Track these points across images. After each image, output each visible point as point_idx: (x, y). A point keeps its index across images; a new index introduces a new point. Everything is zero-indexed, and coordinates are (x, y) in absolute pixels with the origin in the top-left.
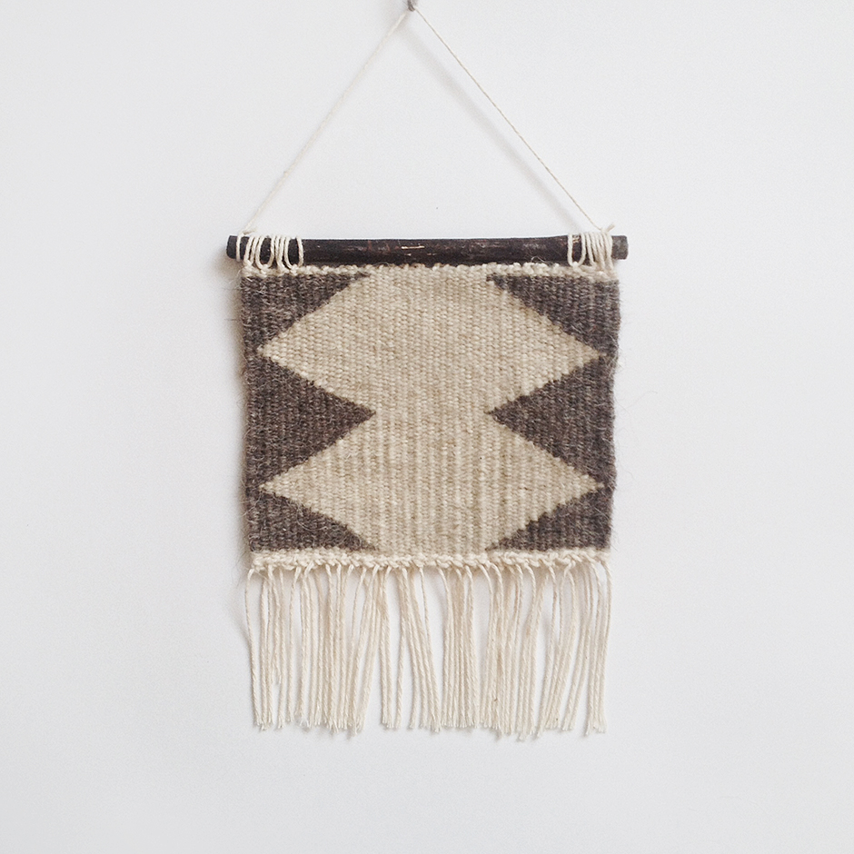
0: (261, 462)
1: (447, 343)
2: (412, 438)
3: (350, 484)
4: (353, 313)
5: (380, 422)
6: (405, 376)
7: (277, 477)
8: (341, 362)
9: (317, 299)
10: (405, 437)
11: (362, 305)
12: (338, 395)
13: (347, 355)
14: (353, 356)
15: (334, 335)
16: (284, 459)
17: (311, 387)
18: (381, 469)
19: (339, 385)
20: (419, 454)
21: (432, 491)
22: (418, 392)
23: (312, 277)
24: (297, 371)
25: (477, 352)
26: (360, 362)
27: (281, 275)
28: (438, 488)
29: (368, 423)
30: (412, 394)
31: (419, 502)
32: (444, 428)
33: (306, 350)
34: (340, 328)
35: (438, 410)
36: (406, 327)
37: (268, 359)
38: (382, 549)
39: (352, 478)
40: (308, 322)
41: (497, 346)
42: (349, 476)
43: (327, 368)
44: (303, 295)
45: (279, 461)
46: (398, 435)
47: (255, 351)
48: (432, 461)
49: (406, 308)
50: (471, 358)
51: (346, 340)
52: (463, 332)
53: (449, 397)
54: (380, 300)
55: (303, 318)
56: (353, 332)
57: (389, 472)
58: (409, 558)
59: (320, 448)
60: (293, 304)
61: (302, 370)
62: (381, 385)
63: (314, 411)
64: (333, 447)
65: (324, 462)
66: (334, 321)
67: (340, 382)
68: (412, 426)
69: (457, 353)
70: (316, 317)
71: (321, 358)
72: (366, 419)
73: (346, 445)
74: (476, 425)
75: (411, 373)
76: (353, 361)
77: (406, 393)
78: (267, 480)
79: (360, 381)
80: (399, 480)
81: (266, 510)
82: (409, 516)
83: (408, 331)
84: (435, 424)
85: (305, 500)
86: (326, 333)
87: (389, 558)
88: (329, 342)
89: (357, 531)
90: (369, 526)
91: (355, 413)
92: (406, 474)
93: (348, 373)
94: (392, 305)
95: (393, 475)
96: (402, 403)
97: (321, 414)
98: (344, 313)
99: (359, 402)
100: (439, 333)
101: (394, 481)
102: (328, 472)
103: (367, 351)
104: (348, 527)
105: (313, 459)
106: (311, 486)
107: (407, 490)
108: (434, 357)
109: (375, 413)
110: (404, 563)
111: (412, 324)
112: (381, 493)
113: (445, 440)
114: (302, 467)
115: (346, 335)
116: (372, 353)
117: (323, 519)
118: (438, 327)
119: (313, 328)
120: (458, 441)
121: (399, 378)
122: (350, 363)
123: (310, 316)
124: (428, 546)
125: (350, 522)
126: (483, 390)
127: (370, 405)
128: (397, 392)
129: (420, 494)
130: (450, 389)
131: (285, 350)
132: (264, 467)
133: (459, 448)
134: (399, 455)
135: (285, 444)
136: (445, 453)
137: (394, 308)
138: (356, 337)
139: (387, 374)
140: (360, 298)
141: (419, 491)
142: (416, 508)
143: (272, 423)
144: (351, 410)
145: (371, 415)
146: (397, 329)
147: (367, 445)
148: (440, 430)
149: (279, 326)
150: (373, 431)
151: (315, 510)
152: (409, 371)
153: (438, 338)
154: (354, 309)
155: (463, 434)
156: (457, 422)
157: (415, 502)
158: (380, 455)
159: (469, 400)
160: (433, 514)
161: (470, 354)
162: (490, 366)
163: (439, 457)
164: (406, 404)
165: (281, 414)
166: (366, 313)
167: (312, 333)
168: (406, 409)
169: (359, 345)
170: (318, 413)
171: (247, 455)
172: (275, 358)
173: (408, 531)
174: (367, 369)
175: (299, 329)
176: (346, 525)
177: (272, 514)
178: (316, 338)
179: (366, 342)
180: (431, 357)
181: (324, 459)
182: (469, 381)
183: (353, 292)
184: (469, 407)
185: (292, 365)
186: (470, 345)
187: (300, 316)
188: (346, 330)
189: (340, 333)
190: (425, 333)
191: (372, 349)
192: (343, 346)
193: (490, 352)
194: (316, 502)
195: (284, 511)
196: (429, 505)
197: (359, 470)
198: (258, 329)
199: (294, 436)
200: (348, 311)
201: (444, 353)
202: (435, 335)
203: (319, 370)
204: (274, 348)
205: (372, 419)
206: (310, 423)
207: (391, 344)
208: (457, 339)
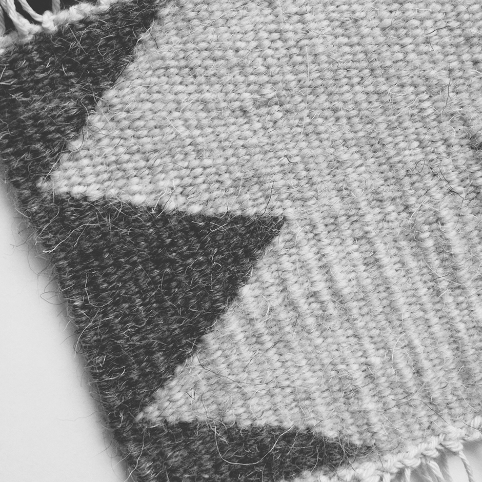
0: (122, 379)
1: (366, 53)
2: (364, 238)
3: (288, 356)
4: (183, 63)
5: (299, 231)
6: (314, 137)
7: (160, 393)
8: (194, 155)
9: (110, 60)
10: (350, 241)
11: (194, 41)
12: (210, 212)
13: (200, 140)
14: (212, 137)
15: (164, 114)
16: (159, 357)
17: (160, 216)
18: (332, 309)
19: (206, 196)
20: (385, 260)
21: (430, 315)
22: (345, 157)
23: (85, 22)
24: (125, 198)
25: (423, 48)
26: (227, 143)
27: (29, 38)
28: (438, 306)
29: (279, 241)
30: (336, 164)
31: (417, 342)
32: (412, 200)
33: (127, 157)
34: (171, 97)
35: (390, 174)
36: (284, 51)
37: (65, 197)
38: (385, 446)
39: (287, 345)
40: (109, 106)
41: (454, 24)
42: (282, 343)
43: (175, 173)
44: (83, 62)
45: (153, 365)
46: (337, 241)
47: (36, 192)
48: (412, 264)
49: (271, 18)
50: (418, 63)
51: (188, 114)
52: (387, 22)
53: (402, 145)
54: (221, 22)
55: (99, 104)
56: (195, 96)
57: (346, 311)
58: (434, 442)
59: (214, 315)
60: (72, 85)
61: (134, 194)
62: (277, 169)
63: (181, 254)
64: (235, 303)
65: (231, 337)
66: (156, 88)
67: (207, 190)
68: (355, 218)
69: (388, 63)
70: (121, 93)
71: (158, 161)
72: (273, 235)
73: (257, 292)
74: (466, 175)
75: (321, 129)
76: (214, 145)
77: (325, 165)
78: (145, 405)
79: (239, 175)
80: (367, 318)
81: (162, 454)
82: (408, 373)
83: (291, 57)
84: (393, 199)
85: (221, 413)
86: (149, 115)
87: (400, 456)
88: (161, 127)
89: (330, 432)
90: (347, 416)
91: (251, 232)
92: (376, 302)
93: (213, 170)
94: (244, 22)
95: (355, 311)
96: (323, 186)
97: (193, 256)
98: (167, 68)
99: (251, 211)
100: (345, 40)
101: (360, 324)
102: (244, 349)
103: (232, 120)
104: (313, 431)
105: (209, 338)
106: (224, 386)
107: (389, 330)
108: (352, 86)
109: (285, 219)
110: (429, 453)
111: (292, 43)
112: (347, 353)
113: (421, 220)
114: (196, 360)
115: (184, 105)
116: (241, 120)
117: (264, 434)
118: (340, 31)
119: (124, 115)
120: (445, 213)
121: (304, 144)
122: (211, 150)
123: (110, 94)
124: (458, 411)
125: (314, 422)
126: (457, 109)
127: (272, 209)
128: (308, 170)
129: (413, 328)
130: (398, 131)
131: (88, 170)
132: (131, 384)
133: (449, 225)
134: (353, 275)
135: (152, 331)
136: (429, 243)
137: (250, 27)
138: (204, 102)
139: (281, 146)
140: (186, 32)
141: (409, 324)
142: (416, 354)
143: (116, 304)
144: (242, 230)
145: (279, 227)
146: (270, 60)
147: (291, 278)
148: (407, 207)
149: (62, 133)
150: (293, 250)
151: (245, 424)
152: (316, 126)
153: (347, 49)
154: (182, 55)
155: (448, 198)
156: (430, 182)
157: (410, 346)
158: (321, 287)
159: (438, 136)
160: (447, 352)
161: (412, 56)
162: (455, 64)
163: (420, 253)
164: (331, 185)
165: (125, 282)
166: (206, 54)
167: (125, 123)
168: (334, 193)
169: (214, 114)
170: (188, 257)
171: (95, 376)
172: (77, 190)
173: (417, 398)
174: (242, 151)
175: (100, 125)
176: (308, 429)
177: (175, 458)
178: (136, 129)
179: (223, 105)
180: (346, 88)
181: (227, 331)
182: (426, 105)
183: (169, 23)
184: (442, 149)
185: (113, 192)
186: (407, 40)
187: (92, 102)
188: (180, 97)
189: (173, 106)
190: (320, 49)
191: (238, 113)
192: (188, 128)
193: (447, 39)
194: (241, 410)
195: (194, 447)
196: (435, 341)
197: (294, 325)
198: (27, 150)
199: (163, 311)
200: (173, 63)
201: (367, 72)
202: (339, 46)
203: (161, 183)
204: (70, 172)
205: (284, 230)
206: (182, 278)
207: (269, 92)
208: (381, 39)
